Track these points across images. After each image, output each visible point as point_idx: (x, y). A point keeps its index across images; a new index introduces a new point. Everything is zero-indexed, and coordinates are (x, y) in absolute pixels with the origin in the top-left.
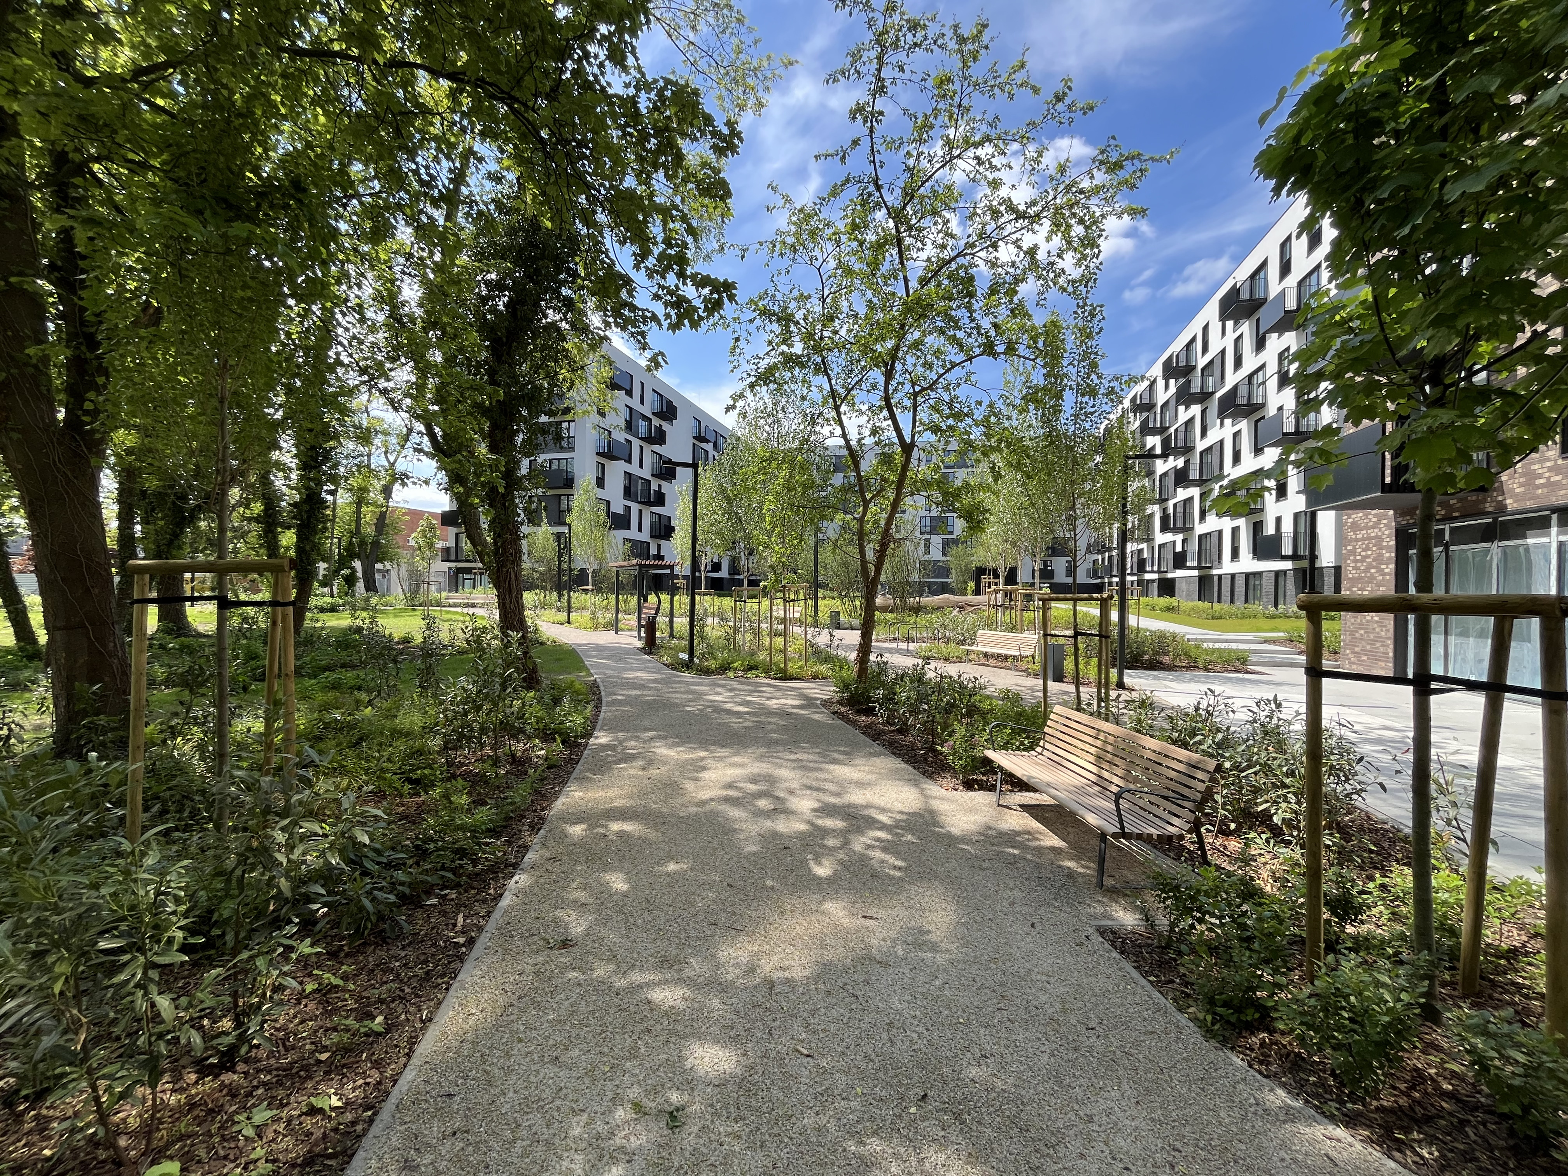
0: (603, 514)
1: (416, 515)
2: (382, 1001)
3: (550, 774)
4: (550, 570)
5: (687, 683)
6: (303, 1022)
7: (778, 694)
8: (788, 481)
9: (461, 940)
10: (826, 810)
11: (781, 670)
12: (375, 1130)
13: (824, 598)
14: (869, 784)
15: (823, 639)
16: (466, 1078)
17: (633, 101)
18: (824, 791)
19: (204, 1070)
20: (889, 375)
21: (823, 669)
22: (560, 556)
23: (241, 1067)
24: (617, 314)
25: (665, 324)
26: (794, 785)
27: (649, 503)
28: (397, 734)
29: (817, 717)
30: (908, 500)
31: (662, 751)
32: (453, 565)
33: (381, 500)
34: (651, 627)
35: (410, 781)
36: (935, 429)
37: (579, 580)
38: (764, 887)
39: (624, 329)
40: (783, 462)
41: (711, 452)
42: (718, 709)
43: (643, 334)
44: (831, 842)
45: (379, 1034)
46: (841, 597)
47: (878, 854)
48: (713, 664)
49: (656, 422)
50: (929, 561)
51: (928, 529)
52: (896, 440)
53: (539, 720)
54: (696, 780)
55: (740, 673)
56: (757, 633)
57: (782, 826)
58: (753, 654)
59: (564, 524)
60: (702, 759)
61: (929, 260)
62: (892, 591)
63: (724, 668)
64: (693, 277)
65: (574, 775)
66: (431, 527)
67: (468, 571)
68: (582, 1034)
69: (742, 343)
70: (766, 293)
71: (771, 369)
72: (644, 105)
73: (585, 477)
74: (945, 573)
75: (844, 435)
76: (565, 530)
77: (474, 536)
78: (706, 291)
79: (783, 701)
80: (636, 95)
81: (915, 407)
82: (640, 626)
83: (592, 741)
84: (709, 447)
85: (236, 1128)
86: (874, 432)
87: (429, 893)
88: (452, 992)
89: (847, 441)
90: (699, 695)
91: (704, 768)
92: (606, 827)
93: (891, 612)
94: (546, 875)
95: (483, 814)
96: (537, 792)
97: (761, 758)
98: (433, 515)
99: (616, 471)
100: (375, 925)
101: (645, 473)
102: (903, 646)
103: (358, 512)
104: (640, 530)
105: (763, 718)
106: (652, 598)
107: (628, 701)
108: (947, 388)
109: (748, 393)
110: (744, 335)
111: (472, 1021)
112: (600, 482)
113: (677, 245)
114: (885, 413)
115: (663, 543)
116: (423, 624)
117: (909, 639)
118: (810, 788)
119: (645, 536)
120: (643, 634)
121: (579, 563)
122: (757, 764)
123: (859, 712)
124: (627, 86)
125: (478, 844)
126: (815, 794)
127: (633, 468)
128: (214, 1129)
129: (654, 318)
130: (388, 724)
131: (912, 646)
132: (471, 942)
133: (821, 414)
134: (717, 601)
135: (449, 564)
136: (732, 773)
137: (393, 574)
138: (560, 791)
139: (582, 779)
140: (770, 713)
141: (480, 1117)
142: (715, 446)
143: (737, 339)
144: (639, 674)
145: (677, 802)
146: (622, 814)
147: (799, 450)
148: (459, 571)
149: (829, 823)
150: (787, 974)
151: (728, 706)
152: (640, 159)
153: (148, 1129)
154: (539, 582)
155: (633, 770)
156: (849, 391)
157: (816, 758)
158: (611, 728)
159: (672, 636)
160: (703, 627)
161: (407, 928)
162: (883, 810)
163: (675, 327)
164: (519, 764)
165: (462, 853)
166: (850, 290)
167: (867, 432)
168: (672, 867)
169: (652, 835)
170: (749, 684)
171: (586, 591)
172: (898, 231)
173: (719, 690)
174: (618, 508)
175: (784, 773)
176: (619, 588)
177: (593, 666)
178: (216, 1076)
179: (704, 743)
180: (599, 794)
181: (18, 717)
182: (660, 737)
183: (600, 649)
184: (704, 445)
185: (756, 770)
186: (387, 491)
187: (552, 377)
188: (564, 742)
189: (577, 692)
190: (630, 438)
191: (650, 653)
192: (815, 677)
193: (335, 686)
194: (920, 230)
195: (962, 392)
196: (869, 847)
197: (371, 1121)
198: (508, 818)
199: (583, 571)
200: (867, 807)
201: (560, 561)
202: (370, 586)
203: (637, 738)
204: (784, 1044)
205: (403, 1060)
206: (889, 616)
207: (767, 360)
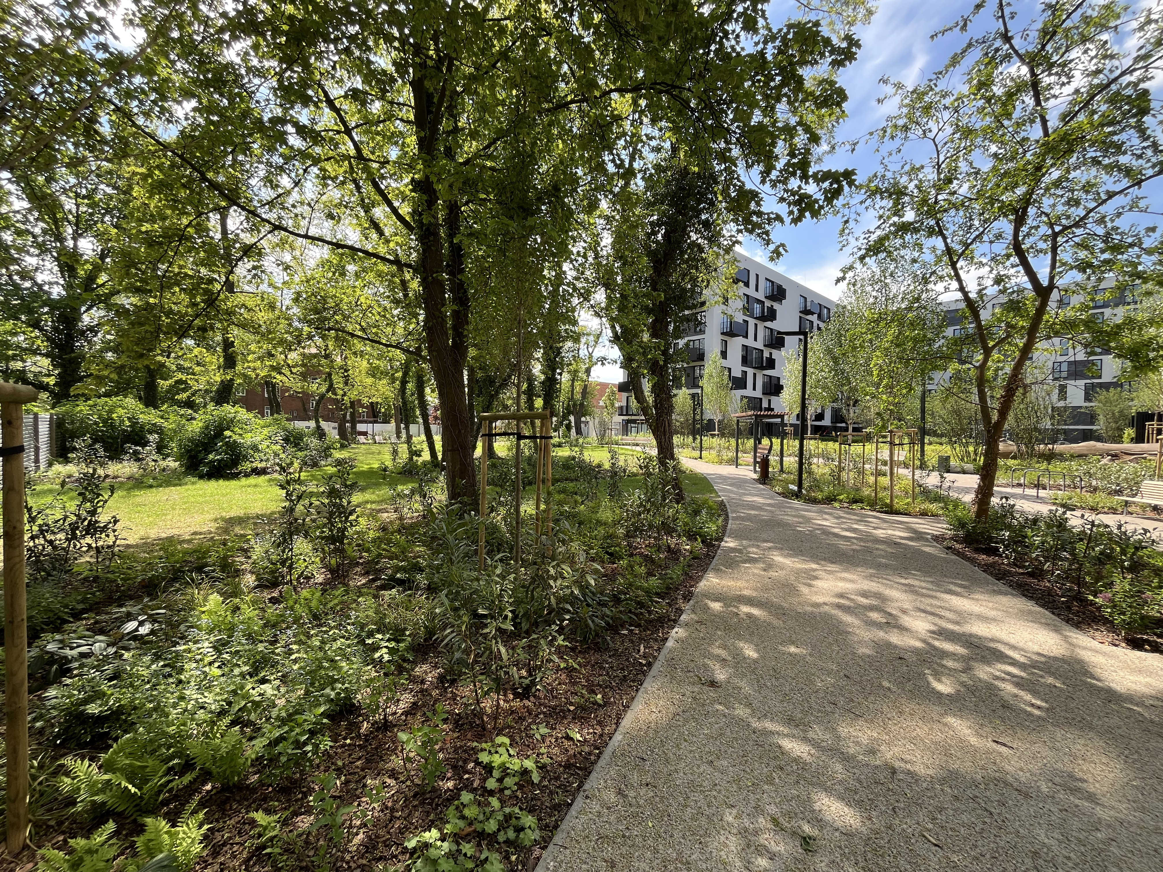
0: (726, 377)
1: (604, 386)
2: (601, 686)
3: (695, 563)
4: (687, 420)
5: (797, 509)
6: (560, 684)
7: (885, 525)
8: (897, 337)
9: (644, 662)
10: (942, 633)
11: (886, 505)
12: (602, 762)
13: (930, 444)
14: (994, 620)
15: (932, 480)
16: (653, 752)
17: (762, 54)
18: (941, 617)
19: (516, 695)
20: (1020, 221)
21: (933, 507)
22: (695, 410)
23: (532, 699)
24: (747, 221)
25: (787, 220)
26: (906, 606)
27: (761, 368)
28: (599, 523)
29: (927, 549)
30: (1041, 345)
31: (778, 558)
32: (626, 418)
33: (585, 377)
34: (765, 464)
35: (607, 553)
36: (1083, 266)
37: (708, 427)
38: (881, 686)
39: (751, 232)
40: (892, 321)
41: (816, 322)
42: (826, 532)
43: (767, 233)
44: (950, 663)
45: (600, 705)
46: (951, 443)
47: (1009, 688)
48: (820, 496)
49: (768, 303)
50: (1066, 408)
51: (1064, 374)
52: (1029, 286)
53: (686, 524)
54: (810, 585)
55: (846, 505)
56: (861, 472)
57: (895, 638)
58: (858, 490)
59: (698, 387)
60: (815, 570)
61: (1077, 91)
62: (1015, 437)
63: (830, 500)
64: (815, 176)
65: (712, 566)
66: (613, 393)
67: (634, 421)
68: (729, 752)
69: (851, 224)
70: (875, 176)
71: (881, 240)
72: (770, 52)
73: (713, 351)
74: (1092, 418)
75: (962, 289)
76: (699, 391)
77: (640, 398)
78: (826, 184)
79: (890, 532)
80: (764, 48)
81: (1054, 249)
82: (755, 462)
83: (723, 544)
84: (814, 318)
85: (532, 732)
86: (998, 280)
87: (623, 626)
88: (640, 693)
89: (965, 294)
90: (808, 520)
91: (816, 578)
92: (738, 608)
93: (1014, 458)
94: (696, 633)
95: (654, 582)
96: (687, 574)
97: (870, 577)
98: (614, 385)
99: (736, 345)
100: (594, 638)
101: (759, 345)
102: (1033, 492)
103: (572, 385)
104: (754, 389)
105: (870, 544)
106: (765, 442)
107: (749, 518)
108: (1102, 221)
109: (858, 265)
110: (853, 216)
111: (654, 716)
112: (724, 354)
113: (800, 154)
114: (1014, 259)
115: (773, 398)
116: (609, 455)
117: (1038, 486)
118: (924, 611)
119: (758, 394)
120: (758, 469)
121: (708, 415)
122: (866, 582)
123: (977, 551)
124: (757, 44)
125: (652, 601)
126: (930, 618)
127: (750, 342)
128: (523, 728)
129: (779, 218)
130: (593, 516)
131: (1042, 493)
132: (650, 665)
133: (933, 273)
134: (822, 445)
135: (622, 417)
136: (842, 586)
137: (591, 424)
138: (702, 576)
139: (717, 570)
140: (877, 540)
141: (662, 780)
142: (820, 317)
143: (846, 222)
144: (755, 499)
145: (795, 600)
146: (750, 601)
147: (909, 309)
148: (628, 422)
149: (948, 646)
150: (909, 766)
151: (836, 531)
152: (766, 97)
153: (495, 717)
154: (679, 429)
155: (756, 569)
156: (967, 246)
157: (930, 586)
158: (737, 535)
159: (782, 470)
160: (810, 464)
161: (611, 645)
162: (1013, 647)
163: (796, 221)
164: (674, 553)
165: (641, 604)
166: (969, 150)
167: (990, 282)
168: (793, 649)
169: (776, 622)
170: (855, 514)
171: (713, 436)
172: (1033, 74)
173: (827, 516)
174: (737, 373)
175: (894, 593)
176: (738, 434)
177: (721, 491)
178: (522, 700)
179: (815, 558)
180: (731, 583)
181: (434, 494)
182: (776, 548)
183: (724, 479)
184: (809, 317)
185: (866, 587)
186: (588, 371)
187: (694, 280)
188: (703, 542)
189: (710, 508)
190: (747, 318)
191: (764, 484)
192: (924, 514)
193: (563, 491)
194: (1064, 65)
195: (1123, 223)
196: (997, 678)
197: (598, 756)
198: (668, 588)
199: (711, 421)
200: (992, 640)
201: (694, 414)
202: (579, 432)
203: (758, 547)
204: (908, 826)
205: (614, 726)
206: (1011, 462)
207: (879, 233)
